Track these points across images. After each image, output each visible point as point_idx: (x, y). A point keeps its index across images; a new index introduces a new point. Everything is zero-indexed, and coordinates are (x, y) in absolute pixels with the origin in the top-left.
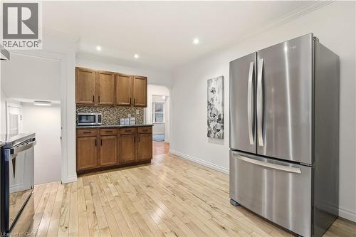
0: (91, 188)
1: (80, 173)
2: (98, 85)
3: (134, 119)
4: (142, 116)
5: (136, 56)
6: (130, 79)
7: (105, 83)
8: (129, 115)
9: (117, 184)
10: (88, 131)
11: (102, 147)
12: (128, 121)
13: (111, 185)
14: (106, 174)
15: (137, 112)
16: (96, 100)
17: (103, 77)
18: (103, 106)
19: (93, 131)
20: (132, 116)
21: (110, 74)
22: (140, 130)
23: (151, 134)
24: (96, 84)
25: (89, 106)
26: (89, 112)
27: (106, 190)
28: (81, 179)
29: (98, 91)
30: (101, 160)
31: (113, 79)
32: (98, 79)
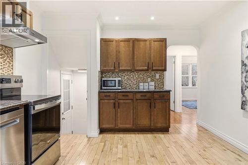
0: (105, 145)
1: (102, 131)
2: (118, 52)
3: (153, 83)
4: (162, 81)
5: (152, 18)
6: (148, 43)
7: (124, 49)
8: (149, 80)
9: (126, 146)
10: (108, 94)
11: (119, 110)
12: (148, 86)
13: (120, 147)
14: (121, 135)
15: (157, 76)
16: (117, 66)
17: (122, 44)
18: (124, 71)
19: (112, 95)
20: (152, 80)
21: (128, 40)
22: (156, 96)
23: (168, 100)
24: (117, 51)
25: (113, 72)
26: (113, 77)
27: (114, 150)
28: (101, 135)
29: (118, 58)
30: (119, 121)
31: (131, 44)
32: (118, 46)
